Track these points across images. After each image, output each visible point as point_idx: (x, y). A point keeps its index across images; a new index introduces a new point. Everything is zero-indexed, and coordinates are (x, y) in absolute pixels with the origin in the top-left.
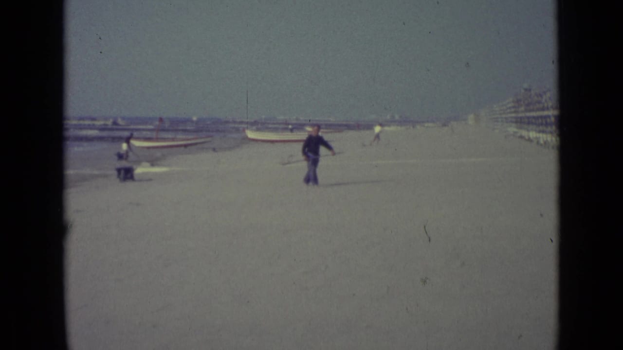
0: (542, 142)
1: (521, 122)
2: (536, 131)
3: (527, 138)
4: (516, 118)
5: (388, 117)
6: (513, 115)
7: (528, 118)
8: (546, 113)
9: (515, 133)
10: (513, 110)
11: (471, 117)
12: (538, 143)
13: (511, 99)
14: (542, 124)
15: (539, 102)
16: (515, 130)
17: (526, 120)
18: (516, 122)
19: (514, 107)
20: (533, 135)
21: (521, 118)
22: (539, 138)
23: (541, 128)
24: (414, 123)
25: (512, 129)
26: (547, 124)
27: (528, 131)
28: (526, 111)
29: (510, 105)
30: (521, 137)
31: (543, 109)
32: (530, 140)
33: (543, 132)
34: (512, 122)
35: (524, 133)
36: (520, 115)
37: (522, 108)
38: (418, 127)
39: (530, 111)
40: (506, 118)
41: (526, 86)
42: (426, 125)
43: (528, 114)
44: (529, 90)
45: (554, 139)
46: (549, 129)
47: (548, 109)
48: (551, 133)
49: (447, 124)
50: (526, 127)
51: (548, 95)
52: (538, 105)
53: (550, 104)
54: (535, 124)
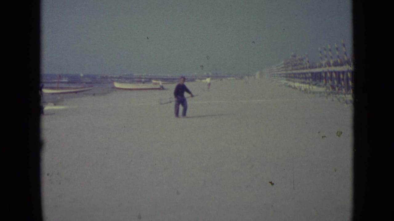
0: (303, 89)
1: (290, 77)
2: (299, 82)
3: (293, 86)
4: (286, 74)
5: (205, 74)
6: (284, 72)
7: (294, 74)
8: (305, 71)
10: (284, 69)
11: (257, 75)
12: (300, 89)
13: (283, 62)
14: (303, 78)
15: (301, 64)
16: (286, 82)
17: (293, 76)
18: (286, 77)
19: (285, 67)
20: (297, 85)
21: (289, 74)
22: (301, 86)
23: (303, 80)
24: (221, 77)
25: (284, 81)
26: (306, 78)
27: (294, 82)
28: (293, 69)
29: (283, 66)
30: (290, 86)
31: (303, 69)
32: (295, 88)
33: (304, 83)
34: (283, 76)
35: (292, 84)
36: (289, 72)
37: (290, 68)
38: (224, 80)
39: (297, 69)
40: (280, 74)
41: (293, 53)
42: (229, 79)
43: (294, 72)
44: (295, 56)
45: (311, 87)
46: (308, 81)
47: (306, 68)
48: (309, 84)
49: (242, 78)
50: (292, 79)
51: (307, 59)
52: (300, 66)
53: (308, 65)
54: (299, 78)
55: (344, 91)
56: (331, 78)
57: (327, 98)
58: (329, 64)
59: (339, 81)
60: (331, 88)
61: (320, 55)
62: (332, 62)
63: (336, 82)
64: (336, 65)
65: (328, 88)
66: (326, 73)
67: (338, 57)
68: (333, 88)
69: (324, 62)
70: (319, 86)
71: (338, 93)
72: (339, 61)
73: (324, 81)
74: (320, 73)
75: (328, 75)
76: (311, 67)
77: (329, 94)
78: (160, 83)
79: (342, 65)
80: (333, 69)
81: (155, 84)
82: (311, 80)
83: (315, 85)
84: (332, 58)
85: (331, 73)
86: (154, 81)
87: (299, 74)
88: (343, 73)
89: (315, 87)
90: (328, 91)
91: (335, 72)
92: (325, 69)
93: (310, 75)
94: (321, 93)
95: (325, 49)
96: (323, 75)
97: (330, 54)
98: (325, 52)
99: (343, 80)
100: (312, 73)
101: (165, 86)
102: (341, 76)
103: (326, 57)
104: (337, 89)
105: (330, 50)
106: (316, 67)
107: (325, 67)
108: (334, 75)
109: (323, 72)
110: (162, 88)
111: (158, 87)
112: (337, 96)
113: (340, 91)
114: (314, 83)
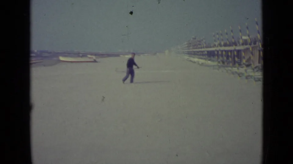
1: (190, 54)
2: (198, 58)
4: (188, 52)
6: (187, 50)
7: (194, 52)
8: (203, 50)
9: (188, 59)
10: (187, 48)
11: (167, 52)
12: (199, 63)
13: (186, 43)
14: (201, 55)
15: (200, 45)
16: (188, 57)
17: (193, 53)
18: (188, 54)
19: (187, 47)
20: (196, 60)
22: (199, 61)
24: (139, 54)
25: (186, 57)
26: (203, 55)
27: (194, 58)
28: (193, 48)
29: (186, 46)
30: (191, 61)
31: (201, 48)
32: (194, 62)
33: (201, 58)
34: (186, 54)
35: (192, 59)
36: (191, 50)
37: (191, 47)
38: (142, 56)
39: (196, 48)
40: (183, 52)
41: (193, 37)
43: (194, 50)
44: (195, 39)
45: (206, 62)
46: (204, 57)
47: (204, 48)
48: (205, 59)
49: (155, 54)
50: (193, 56)
51: (204, 41)
52: (199, 46)
53: (205, 45)
54: (198, 55)
55: (231, 65)
56: (222, 55)
57: (218, 70)
58: (220, 45)
59: (228, 57)
60: (221, 63)
61: (214, 38)
62: (222, 43)
63: (225, 58)
64: (225, 45)
65: (219, 62)
66: (218, 51)
67: (228, 39)
68: (223, 62)
69: (217, 44)
70: (213, 61)
71: (227, 67)
72: (228, 43)
73: (217, 57)
74: (213, 51)
75: (220, 53)
76: (207, 47)
77: (220, 67)
78: (94, 57)
79: (230, 45)
80: (223, 48)
81: (90, 58)
82: (207, 56)
83: (209, 60)
84: (222, 40)
85: (222, 51)
86: (89, 56)
87: (198, 52)
88: (231, 51)
89: (209, 62)
90: (219, 65)
91: (225, 51)
92: (218, 49)
93: (206, 52)
94: (214, 66)
95: (218, 34)
96: (216, 53)
97: (221, 37)
98: (217, 36)
99: (231, 57)
100: (208, 52)
101: (97, 60)
102: (230, 54)
103: (218, 39)
104: (226, 63)
105: (222, 35)
106: (211, 47)
107: (218, 47)
108: (224, 53)
109: (216, 50)
110: (95, 61)
111: (92, 60)
112: (227, 68)
113: (228, 65)
114: (209, 58)
